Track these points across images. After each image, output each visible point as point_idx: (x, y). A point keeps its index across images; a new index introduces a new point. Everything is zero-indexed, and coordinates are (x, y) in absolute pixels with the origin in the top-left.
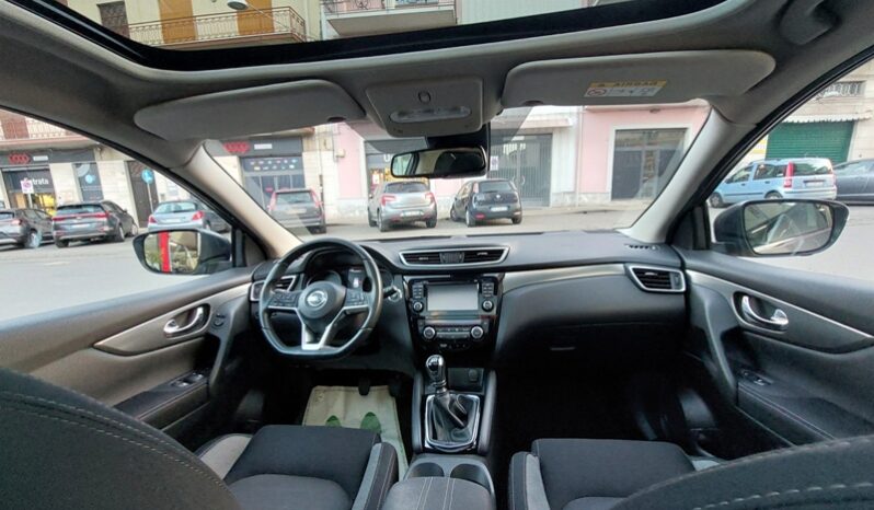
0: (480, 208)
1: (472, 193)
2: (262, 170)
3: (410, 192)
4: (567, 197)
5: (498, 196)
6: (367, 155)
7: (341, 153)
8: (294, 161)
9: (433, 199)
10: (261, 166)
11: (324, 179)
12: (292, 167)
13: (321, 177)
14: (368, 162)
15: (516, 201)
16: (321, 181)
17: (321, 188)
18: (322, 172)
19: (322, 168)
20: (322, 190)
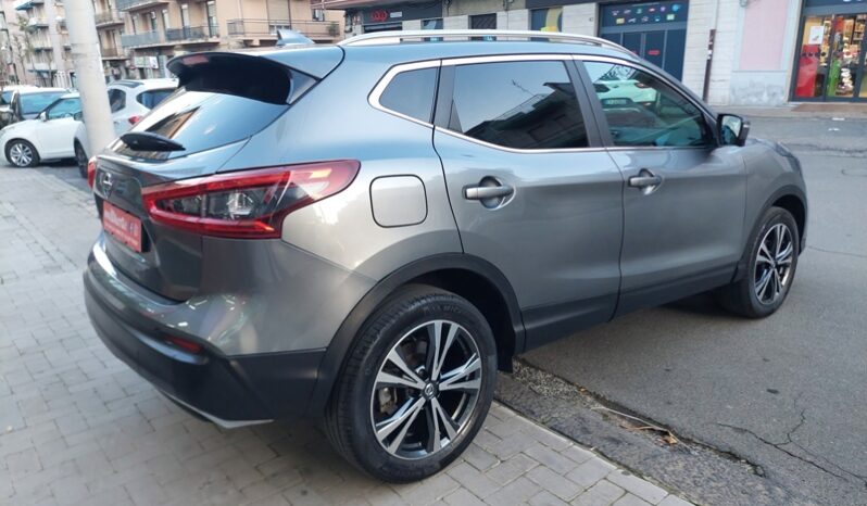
2: (626, 23)
8: (676, 8)
10: (627, 18)
11: (718, 37)
12: (671, 17)
13: (713, 33)
16: (712, 40)
17: (710, 52)
18: (716, 25)
19: (717, 17)
20: (711, 56)
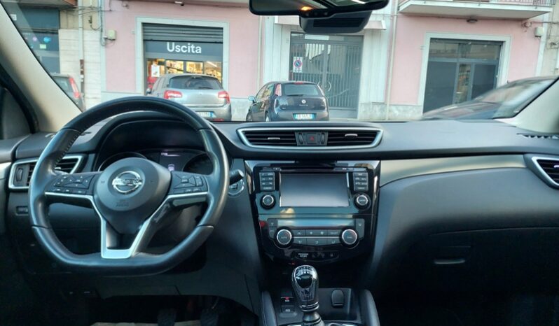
0: (283, 114)
1: (274, 95)
3: (200, 88)
4: (377, 108)
5: (304, 101)
6: (145, 41)
7: (111, 35)
8: (46, 40)
9: (227, 99)
11: (87, 66)
12: (43, 46)
13: (82, 62)
14: (146, 50)
15: (323, 108)
16: (82, 68)
17: (82, 76)
18: (84, 56)
19: (84, 51)
20: (83, 79)
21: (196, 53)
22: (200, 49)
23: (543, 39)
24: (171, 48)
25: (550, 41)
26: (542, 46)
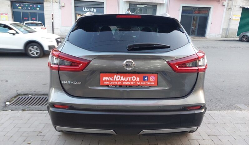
2: (22, 9)
6: (75, 7)
7: (63, 5)
8: (39, 6)
10: (22, 7)
11: (54, 16)
12: (38, 9)
13: (52, 15)
14: (75, 10)
16: (53, 17)
17: (53, 20)
18: (53, 13)
19: (53, 11)
20: (53, 21)
21: (94, 12)
22: (95, 10)
23: (226, 6)
24: (85, 10)
25: (228, 7)
26: (225, 9)
